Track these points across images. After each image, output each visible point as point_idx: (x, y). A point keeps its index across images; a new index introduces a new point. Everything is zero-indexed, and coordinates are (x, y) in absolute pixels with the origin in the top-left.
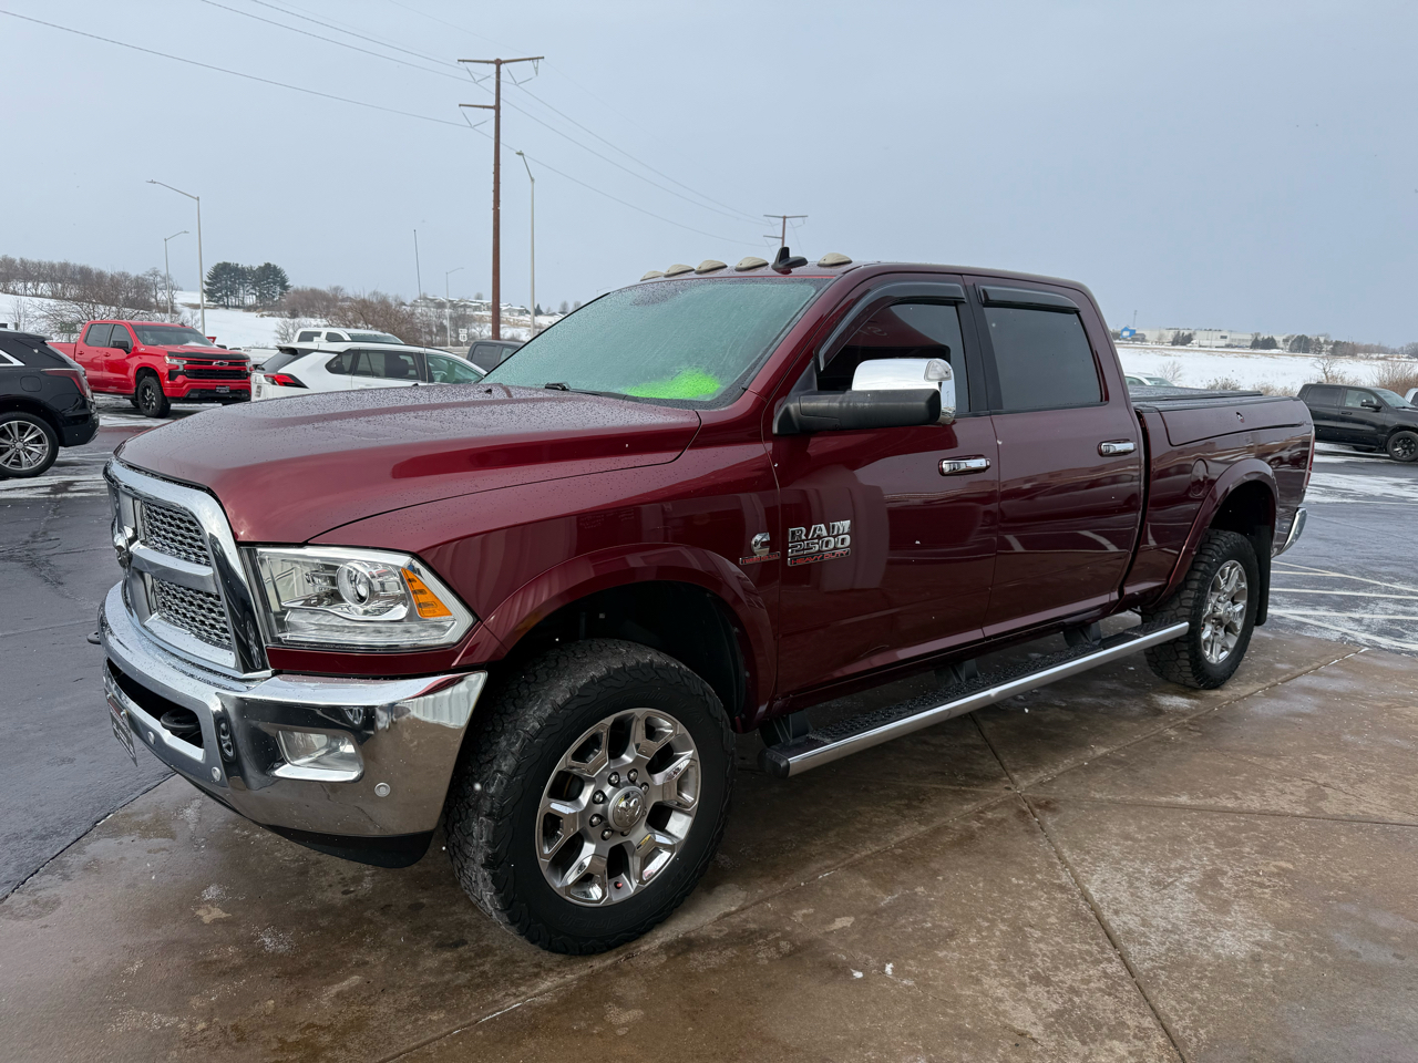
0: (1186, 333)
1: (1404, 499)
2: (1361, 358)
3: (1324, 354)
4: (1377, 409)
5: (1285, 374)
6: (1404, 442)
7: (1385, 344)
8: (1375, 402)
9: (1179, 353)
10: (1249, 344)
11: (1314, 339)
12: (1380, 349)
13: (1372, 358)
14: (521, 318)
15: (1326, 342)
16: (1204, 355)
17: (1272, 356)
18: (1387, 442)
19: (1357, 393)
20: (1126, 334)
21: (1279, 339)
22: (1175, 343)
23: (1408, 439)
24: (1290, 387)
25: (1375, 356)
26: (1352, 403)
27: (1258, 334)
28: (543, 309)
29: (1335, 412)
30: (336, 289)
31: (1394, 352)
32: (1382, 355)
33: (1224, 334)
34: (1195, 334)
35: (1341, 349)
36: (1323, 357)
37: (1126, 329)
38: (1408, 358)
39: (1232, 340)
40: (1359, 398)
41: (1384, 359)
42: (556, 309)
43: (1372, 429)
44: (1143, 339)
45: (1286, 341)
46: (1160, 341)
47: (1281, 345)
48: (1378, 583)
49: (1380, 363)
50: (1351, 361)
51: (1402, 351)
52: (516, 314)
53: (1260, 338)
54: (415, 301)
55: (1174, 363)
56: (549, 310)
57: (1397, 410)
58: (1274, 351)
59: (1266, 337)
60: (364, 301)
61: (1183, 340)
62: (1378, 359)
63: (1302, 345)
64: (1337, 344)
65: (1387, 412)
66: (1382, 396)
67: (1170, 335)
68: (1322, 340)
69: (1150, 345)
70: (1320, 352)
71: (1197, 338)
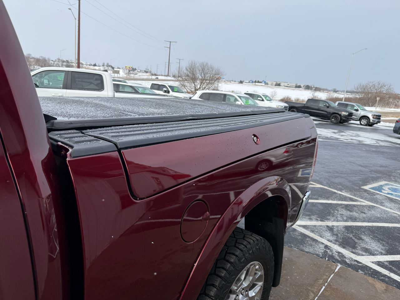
0: (279, 83)
1: (337, 139)
2: (322, 92)
3: (313, 90)
4: (328, 107)
5: (303, 95)
6: (335, 118)
7: (328, 88)
8: (327, 105)
9: (276, 88)
10: (295, 86)
11: (311, 86)
12: (326, 90)
13: (324, 92)
14: (90, 67)
15: (313, 87)
16: (283, 89)
17: (300, 90)
18: (330, 118)
19: (323, 102)
20: (263, 82)
21: (302, 86)
22: (276, 85)
23: (336, 116)
24: (304, 99)
25: (325, 91)
26: (321, 105)
27: (297, 84)
28: (97, 64)
29: (316, 108)
30: (29, 54)
31: (329, 91)
32: (327, 91)
33: (288, 83)
34: (281, 83)
35: (317, 89)
36: (313, 91)
37: (263, 81)
38: (333, 92)
39: (291, 85)
40: (323, 104)
41: (327, 92)
42: (101, 64)
43: (326, 113)
44: (267, 84)
45: (304, 86)
46: (272, 85)
47: (302, 87)
48: (336, 191)
49: (326, 93)
50: (319, 92)
51: (331, 90)
52: (88, 65)
53: (297, 85)
54: (56, 60)
55: (275, 91)
56: (99, 65)
57: (333, 108)
58: (301, 89)
59: (299, 85)
60: (38, 59)
61: (278, 85)
62: (326, 92)
63: (308, 88)
64: (316, 88)
65: (330, 108)
66: (329, 103)
67: (274, 83)
68: (312, 86)
69: (269, 86)
70: (312, 90)
71: (282, 84)
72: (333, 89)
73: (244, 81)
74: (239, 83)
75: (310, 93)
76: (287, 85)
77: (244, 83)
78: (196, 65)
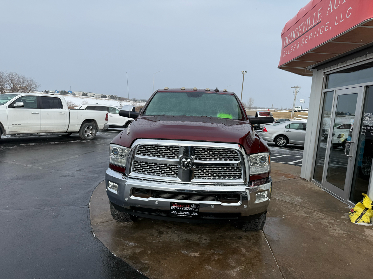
0: (85, 93)
2: (125, 101)
9: (86, 98)
10: (101, 97)
11: (115, 96)
12: (128, 99)
20: (70, 92)
21: (107, 96)
22: (83, 95)
25: (127, 101)
27: (102, 94)
31: (131, 100)
32: (129, 101)
35: (121, 99)
38: (134, 101)
39: (96, 95)
44: (74, 94)
45: (108, 96)
46: (79, 95)
47: (108, 97)
53: (103, 95)
58: (106, 99)
61: (86, 95)
63: (112, 98)
64: (119, 98)
67: (81, 93)
68: (116, 96)
69: (76, 96)
70: (116, 99)
71: (88, 94)
72: (133, 99)
73: (49, 91)
74: (44, 93)
75: (118, 102)
76: (93, 95)
77: (49, 93)
78: (3, 75)
